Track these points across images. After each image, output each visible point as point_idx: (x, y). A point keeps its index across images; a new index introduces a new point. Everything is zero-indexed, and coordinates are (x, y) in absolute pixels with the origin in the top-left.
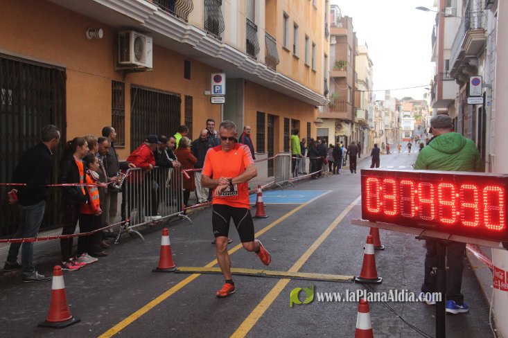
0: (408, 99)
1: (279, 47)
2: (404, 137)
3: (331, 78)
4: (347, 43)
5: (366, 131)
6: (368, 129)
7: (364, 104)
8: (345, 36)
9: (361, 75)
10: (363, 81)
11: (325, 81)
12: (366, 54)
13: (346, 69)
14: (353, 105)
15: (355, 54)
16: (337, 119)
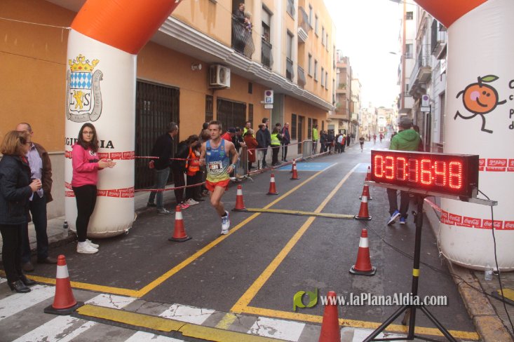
0: (382, 107)
1: (306, 75)
3: (337, 94)
4: (346, 73)
6: (359, 126)
7: (356, 110)
8: (345, 68)
9: (355, 93)
10: (355, 97)
11: (333, 96)
12: (357, 79)
13: (345, 88)
14: (350, 111)
15: (351, 79)
16: (340, 119)
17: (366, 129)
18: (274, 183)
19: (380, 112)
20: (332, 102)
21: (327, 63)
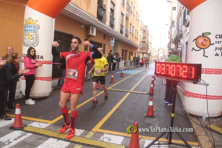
1: (129, 32)
2: (160, 58)
3: (142, 41)
4: (146, 32)
5: (150, 56)
6: (151, 56)
8: (146, 31)
10: (150, 43)
11: (140, 42)
12: (151, 35)
13: (146, 39)
14: (147, 49)
15: (148, 35)
16: (143, 52)
18: (113, 78)
19: (160, 50)
20: (139, 45)
21: (138, 27)
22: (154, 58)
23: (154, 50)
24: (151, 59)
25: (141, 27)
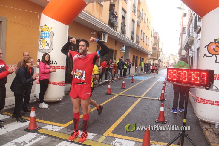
0: (172, 55)
1: (140, 39)
2: (170, 64)
4: (157, 39)
5: (161, 62)
7: (161, 55)
8: (157, 37)
9: (160, 47)
10: (160, 49)
11: (151, 48)
12: (161, 42)
13: (156, 46)
14: (158, 55)
15: (159, 42)
16: (153, 59)
17: (164, 64)
18: (124, 84)
19: (171, 56)
20: (150, 51)
21: (149, 34)
22: (165, 65)
23: (164, 56)
24: (161, 65)
25: (152, 34)
